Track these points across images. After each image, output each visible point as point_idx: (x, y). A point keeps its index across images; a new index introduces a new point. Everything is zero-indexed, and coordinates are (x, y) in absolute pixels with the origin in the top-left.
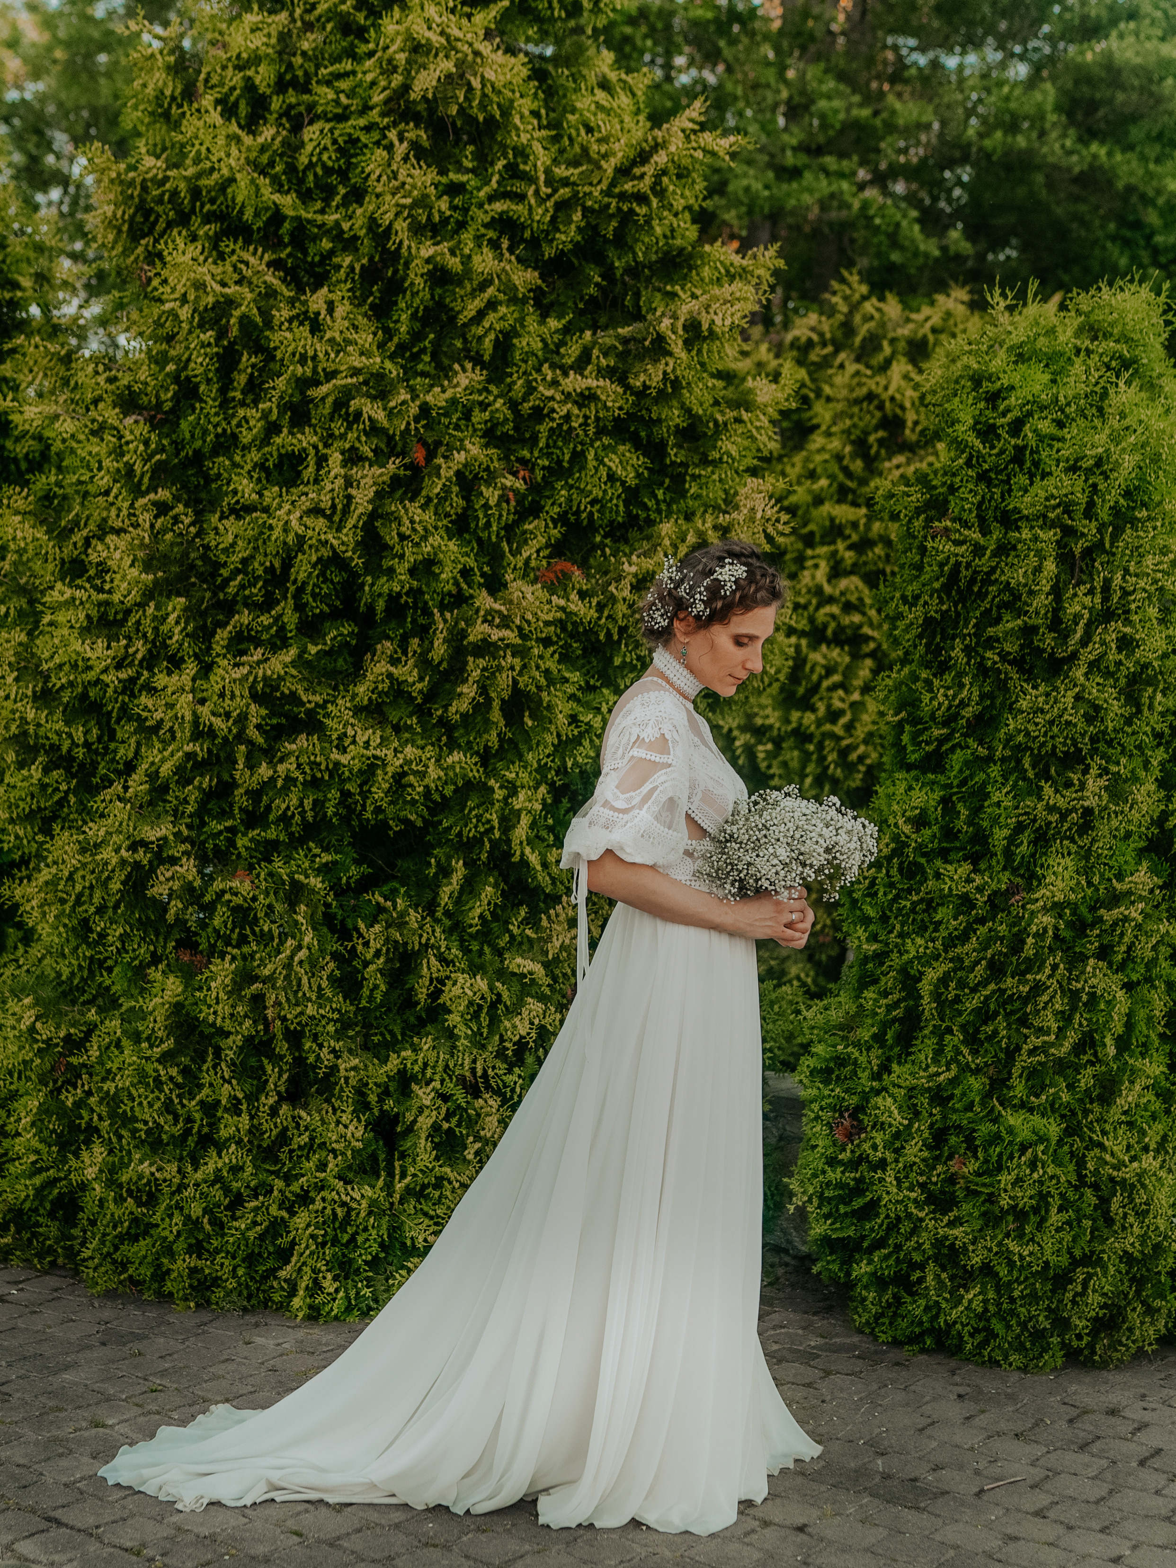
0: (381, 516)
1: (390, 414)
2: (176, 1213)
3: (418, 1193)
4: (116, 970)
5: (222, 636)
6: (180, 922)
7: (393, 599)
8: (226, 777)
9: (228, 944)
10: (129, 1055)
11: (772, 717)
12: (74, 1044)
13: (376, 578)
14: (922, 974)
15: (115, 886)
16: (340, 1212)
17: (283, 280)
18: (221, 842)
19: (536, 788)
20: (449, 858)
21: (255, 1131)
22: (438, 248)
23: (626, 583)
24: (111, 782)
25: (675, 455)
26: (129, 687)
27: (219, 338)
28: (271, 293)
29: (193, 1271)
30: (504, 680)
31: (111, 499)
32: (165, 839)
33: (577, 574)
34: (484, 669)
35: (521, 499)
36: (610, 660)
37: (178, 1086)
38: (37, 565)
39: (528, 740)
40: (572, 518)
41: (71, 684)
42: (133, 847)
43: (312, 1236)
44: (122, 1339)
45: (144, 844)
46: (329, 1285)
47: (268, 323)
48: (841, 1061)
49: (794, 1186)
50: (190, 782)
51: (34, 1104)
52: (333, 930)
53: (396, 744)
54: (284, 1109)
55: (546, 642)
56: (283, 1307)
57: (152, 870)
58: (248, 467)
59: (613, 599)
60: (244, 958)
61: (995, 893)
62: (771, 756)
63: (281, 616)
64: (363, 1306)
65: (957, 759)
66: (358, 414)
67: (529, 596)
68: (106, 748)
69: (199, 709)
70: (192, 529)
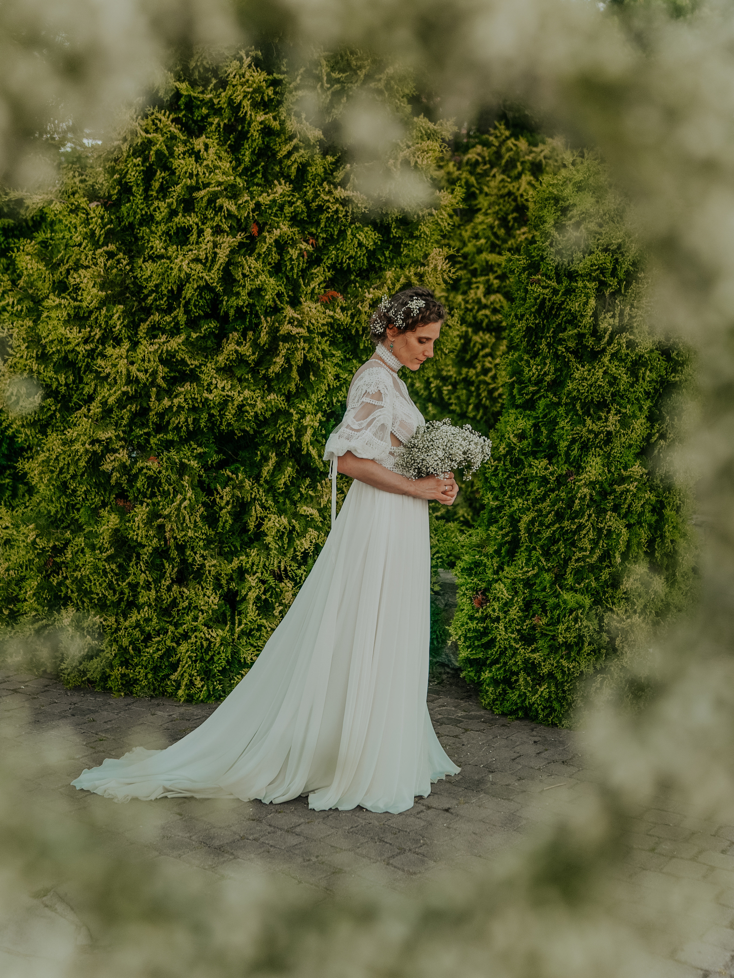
0: (233, 264)
1: (239, 208)
2: (114, 644)
3: (248, 634)
4: (82, 510)
5: (143, 327)
6: (118, 484)
7: (239, 309)
8: (145, 405)
9: (145, 496)
10: (89, 557)
11: (451, 371)
12: (58, 551)
13: (229, 297)
14: (520, 518)
15: (82, 464)
16: (205, 644)
17: (180, 130)
18: (142, 441)
19: (316, 414)
20: (268, 451)
21: (158, 599)
22: (267, 116)
23: (367, 303)
24: (81, 407)
25: (395, 232)
26: (91, 354)
27: (144, 162)
28: (173, 137)
29: (123, 676)
30: (299, 356)
31: (82, 249)
32: (110, 438)
33: (340, 298)
34: (288, 349)
35: (310, 255)
36: (358, 345)
37: (116, 574)
38: (39, 284)
39: (312, 387)
40: (339, 266)
41: (58, 351)
42: (92, 443)
43: (190, 657)
44: (83, 713)
45: (98, 441)
46: (198, 683)
47: (172, 154)
48: (477, 564)
49: (451, 630)
50: (125, 407)
51: (35, 584)
52: (203, 490)
53: (239, 389)
54: (175, 587)
55: (323, 335)
56: (173, 695)
57: (103, 456)
58: (159, 234)
59: (359, 312)
60: (154, 504)
61: (560, 476)
62: (450, 392)
63: (176, 317)
64: (217, 695)
65: (542, 403)
66: (221, 207)
67: (313, 310)
68: (77, 387)
69: (131, 367)
70: (128, 267)
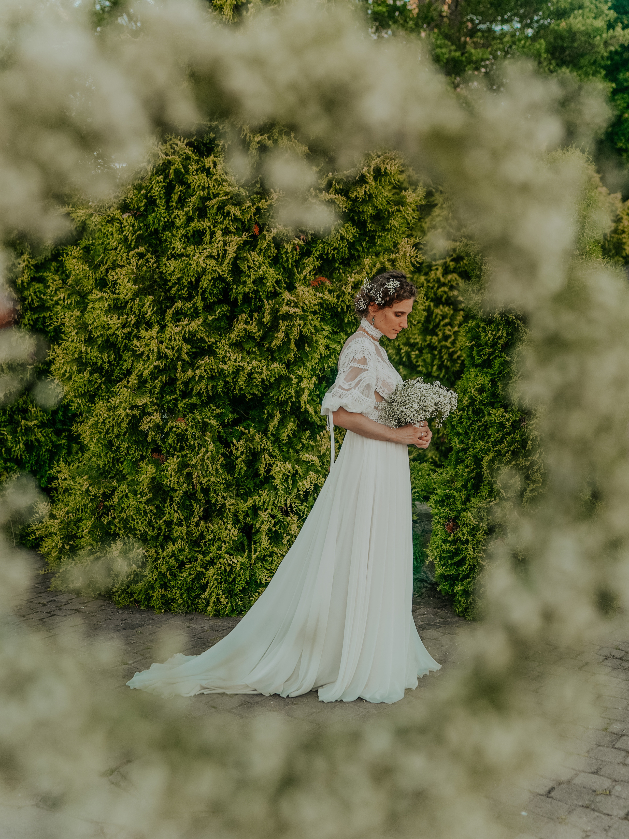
0: (240, 258)
1: (243, 212)
2: (155, 570)
3: (262, 559)
4: (125, 463)
5: (170, 313)
6: (154, 441)
7: (245, 295)
8: (173, 376)
9: (175, 450)
10: (132, 501)
11: (418, 339)
12: (107, 496)
13: (238, 286)
14: (483, 457)
15: (124, 425)
16: (228, 568)
17: (193, 152)
18: (171, 405)
19: (311, 378)
20: (273, 410)
21: (189, 533)
22: (262, 137)
23: (350, 286)
24: (121, 380)
25: (370, 226)
26: (128, 336)
27: (165, 179)
28: (188, 158)
29: (163, 596)
30: (296, 331)
31: (118, 252)
32: (146, 404)
33: (328, 283)
34: (287, 326)
35: (302, 248)
36: (343, 320)
37: (154, 514)
38: (85, 281)
39: (307, 356)
40: (325, 257)
41: (102, 335)
42: (132, 408)
43: (216, 579)
44: (133, 627)
45: (137, 407)
46: (224, 600)
47: (187, 172)
48: (448, 497)
49: (428, 552)
50: (156, 378)
51: (89, 524)
52: (222, 443)
53: (248, 360)
54: (202, 523)
55: (315, 313)
56: (204, 611)
57: (141, 418)
58: (179, 237)
59: (344, 293)
60: (183, 456)
61: (514, 421)
63: (195, 303)
64: (239, 610)
65: (497, 362)
66: (229, 213)
67: (306, 293)
68: (118, 364)
69: (161, 346)
70: (155, 265)
